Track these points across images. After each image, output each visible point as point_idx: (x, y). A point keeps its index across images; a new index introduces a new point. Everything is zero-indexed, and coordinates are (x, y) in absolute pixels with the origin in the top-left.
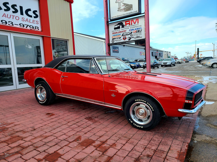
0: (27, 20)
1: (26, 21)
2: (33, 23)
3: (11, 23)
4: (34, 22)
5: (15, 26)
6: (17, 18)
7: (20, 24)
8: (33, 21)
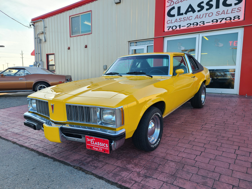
0: (223, 12)
2: (231, 13)
6: (211, 15)
7: (212, 21)
8: (232, 10)
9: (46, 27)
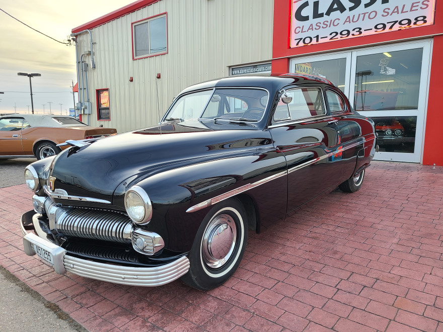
0: (396, 10)
1: (393, 12)
2: (411, 10)
3: (358, 30)
4: (413, 9)
5: (364, 34)
6: (373, 15)
7: (376, 27)
8: (412, 6)
9: (95, 43)
